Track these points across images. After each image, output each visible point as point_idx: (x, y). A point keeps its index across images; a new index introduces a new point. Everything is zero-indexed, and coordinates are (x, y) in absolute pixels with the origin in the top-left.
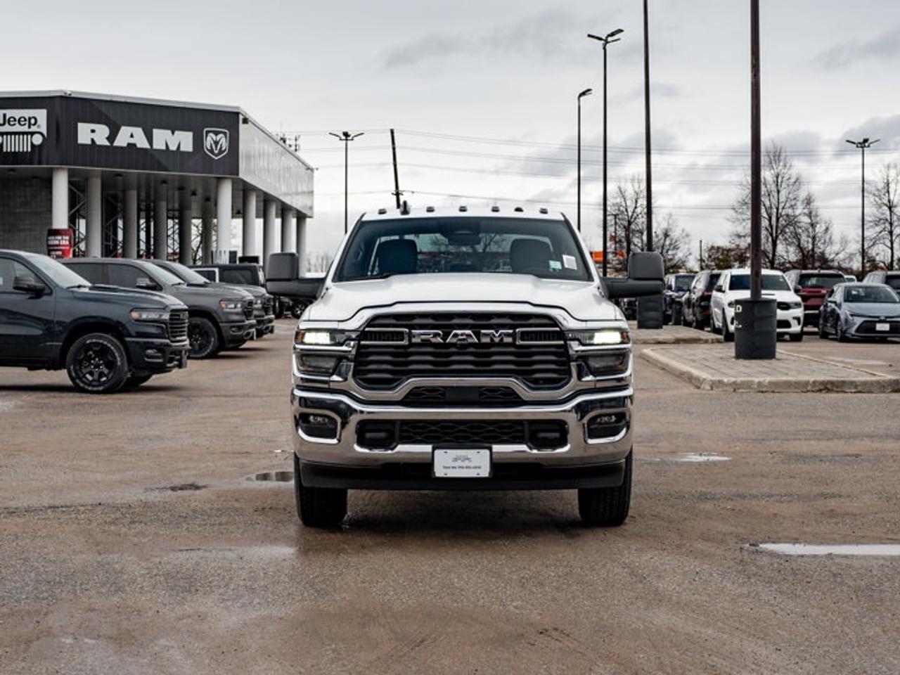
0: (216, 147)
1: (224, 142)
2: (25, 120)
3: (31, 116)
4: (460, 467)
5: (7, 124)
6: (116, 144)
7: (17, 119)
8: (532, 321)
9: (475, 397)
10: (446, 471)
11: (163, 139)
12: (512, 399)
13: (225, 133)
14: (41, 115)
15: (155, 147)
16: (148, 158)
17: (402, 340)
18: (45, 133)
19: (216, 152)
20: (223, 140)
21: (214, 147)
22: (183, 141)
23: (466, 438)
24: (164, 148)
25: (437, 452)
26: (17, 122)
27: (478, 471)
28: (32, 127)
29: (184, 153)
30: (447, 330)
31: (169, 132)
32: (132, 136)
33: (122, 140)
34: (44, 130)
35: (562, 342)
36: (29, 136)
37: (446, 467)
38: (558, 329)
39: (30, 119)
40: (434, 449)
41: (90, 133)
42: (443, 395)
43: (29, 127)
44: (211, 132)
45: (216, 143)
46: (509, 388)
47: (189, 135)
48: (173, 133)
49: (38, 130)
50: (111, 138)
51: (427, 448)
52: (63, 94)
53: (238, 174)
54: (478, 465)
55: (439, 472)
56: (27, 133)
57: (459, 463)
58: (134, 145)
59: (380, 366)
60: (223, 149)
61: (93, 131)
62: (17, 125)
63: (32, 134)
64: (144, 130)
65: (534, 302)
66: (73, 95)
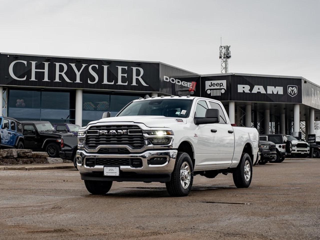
0: (293, 92)
1: (295, 90)
2: (219, 84)
3: (221, 83)
4: (111, 173)
5: (212, 86)
6: (252, 92)
7: (216, 84)
8: (133, 127)
9: (117, 151)
10: (107, 174)
11: (271, 90)
12: (127, 152)
13: (296, 87)
14: (224, 82)
15: (268, 93)
16: (266, 97)
17: (97, 134)
18: (226, 89)
19: (293, 94)
20: (295, 89)
21: (292, 92)
22: (279, 90)
23: (114, 164)
24: (272, 93)
25: (105, 168)
26: (216, 85)
27: (115, 174)
28: (221, 87)
29: (279, 95)
30: (109, 130)
31: (274, 87)
32: (259, 89)
33: (255, 90)
34: (225, 88)
35: (141, 134)
36: (220, 90)
37: (107, 173)
38: (140, 130)
39: (220, 84)
40: (104, 167)
41: (242, 88)
42: (108, 150)
43: (220, 87)
44: (290, 86)
45: (292, 91)
46: (126, 148)
47: (282, 88)
48: (275, 87)
49: (223, 88)
50: (251, 90)
51: (102, 167)
52: (232, 74)
53: (301, 103)
54: (116, 172)
55: (105, 174)
56: (219, 89)
57: (110, 171)
58: (260, 92)
59: (92, 141)
60: (296, 93)
61: (244, 88)
62: (216, 86)
63: (221, 89)
64: (263, 87)
65: (135, 122)
66: (235, 75)
